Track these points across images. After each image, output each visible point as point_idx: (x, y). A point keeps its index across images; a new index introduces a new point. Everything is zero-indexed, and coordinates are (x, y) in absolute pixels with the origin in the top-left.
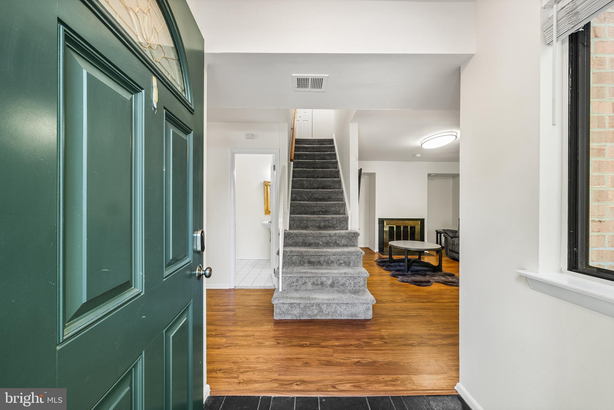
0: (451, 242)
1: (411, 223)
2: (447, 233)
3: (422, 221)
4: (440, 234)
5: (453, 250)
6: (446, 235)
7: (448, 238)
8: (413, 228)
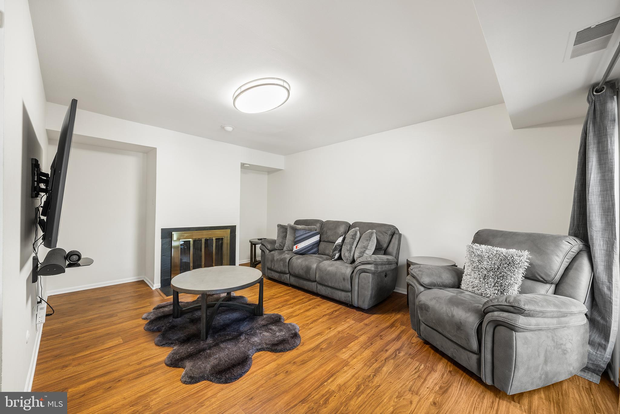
0: (270, 257)
1: (219, 233)
2: (265, 244)
3: (233, 229)
4: (255, 245)
5: (273, 267)
6: (264, 248)
7: (265, 251)
8: (220, 240)
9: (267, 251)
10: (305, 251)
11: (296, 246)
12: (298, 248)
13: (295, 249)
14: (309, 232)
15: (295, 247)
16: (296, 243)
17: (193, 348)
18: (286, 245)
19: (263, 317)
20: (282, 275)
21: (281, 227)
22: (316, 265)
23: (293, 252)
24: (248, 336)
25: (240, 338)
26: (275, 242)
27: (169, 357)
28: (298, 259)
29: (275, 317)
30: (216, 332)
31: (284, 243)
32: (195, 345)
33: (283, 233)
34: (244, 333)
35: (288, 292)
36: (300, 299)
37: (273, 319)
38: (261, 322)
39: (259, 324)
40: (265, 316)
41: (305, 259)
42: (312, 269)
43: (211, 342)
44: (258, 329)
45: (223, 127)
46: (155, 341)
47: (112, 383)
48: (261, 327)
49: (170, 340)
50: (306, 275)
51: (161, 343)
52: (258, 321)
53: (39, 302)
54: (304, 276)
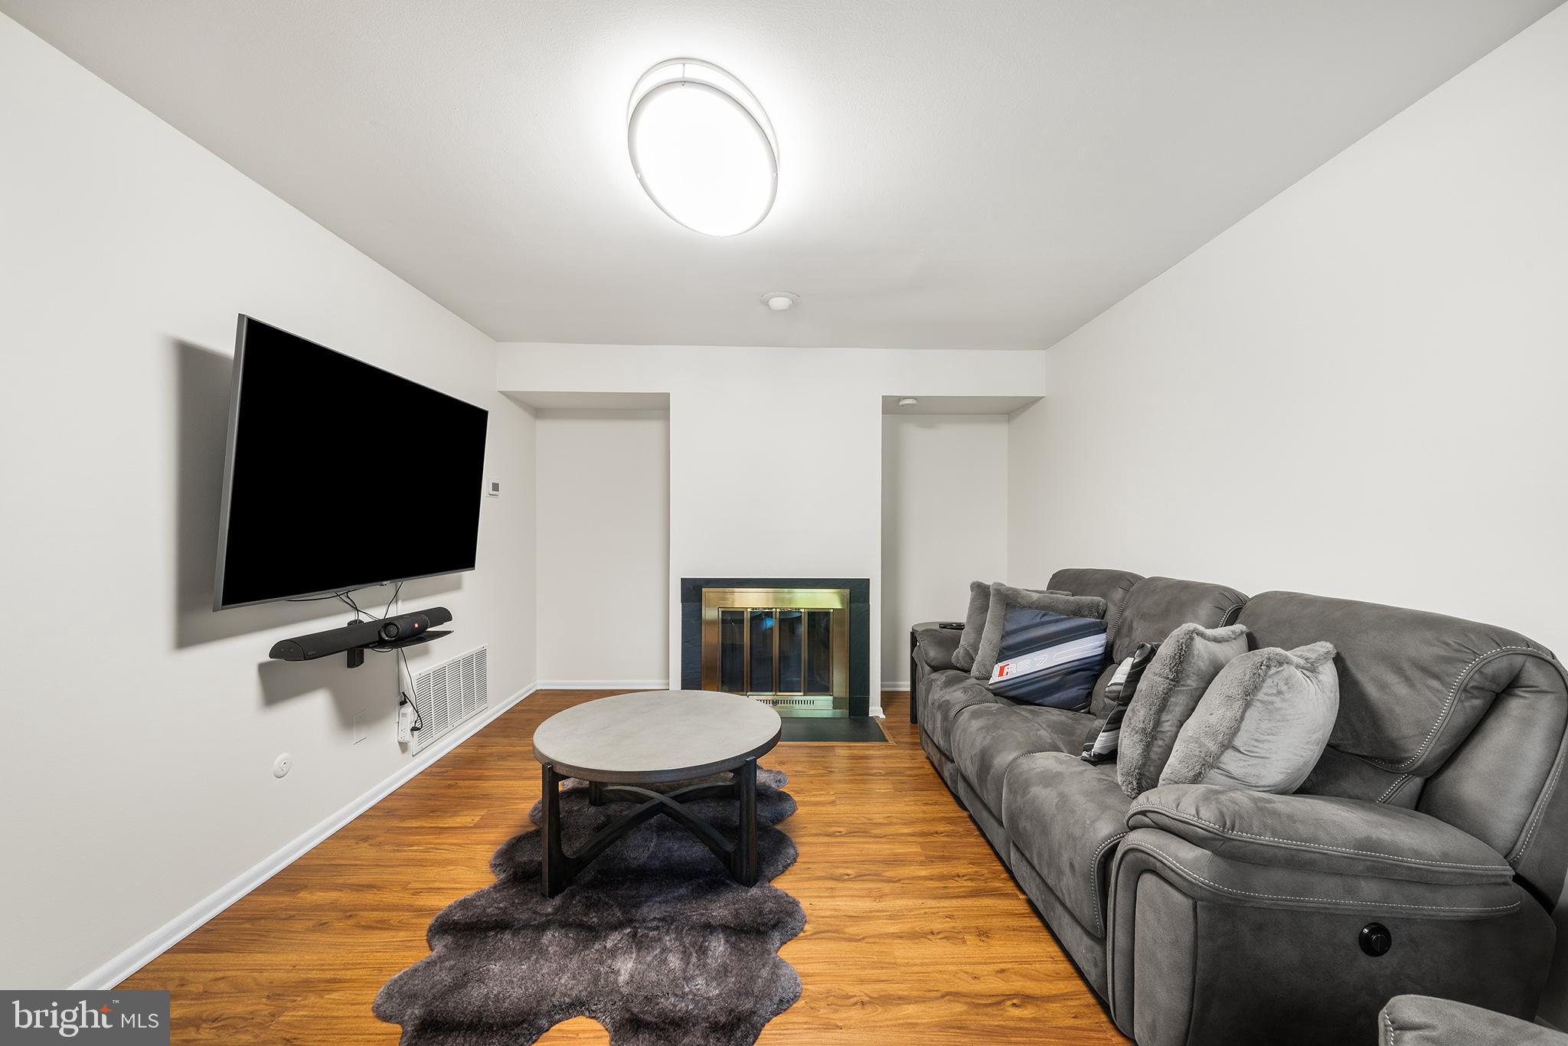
9: (927, 668)
10: (1032, 691)
11: (1000, 664)
12: (1005, 674)
13: (995, 676)
14: (1057, 621)
15: (997, 668)
16: (1007, 652)
17: (500, 908)
18: (978, 659)
19: (747, 892)
20: (943, 759)
21: (981, 592)
22: (1011, 758)
23: (987, 686)
24: (631, 940)
25: (606, 937)
26: (955, 643)
27: (450, 906)
28: (975, 715)
29: (771, 912)
30: (593, 885)
31: (976, 650)
32: (516, 901)
33: (982, 613)
34: (634, 925)
35: (941, 828)
36: (945, 873)
37: (761, 913)
38: (720, 909)
39: (702, 915)
40: (754, 891)
41: (994, 723)
42: (992, 771)
43: (549, 910)
44: (679, 932)
45: (766, 303)
46: (499, 848)
47: (340, 915)
48: (692, 928)
49: (511, 859)
50: (981, 788)
51: (496, 858)
52: (715, 901)
53: (403, 703)
54: (978, 790)
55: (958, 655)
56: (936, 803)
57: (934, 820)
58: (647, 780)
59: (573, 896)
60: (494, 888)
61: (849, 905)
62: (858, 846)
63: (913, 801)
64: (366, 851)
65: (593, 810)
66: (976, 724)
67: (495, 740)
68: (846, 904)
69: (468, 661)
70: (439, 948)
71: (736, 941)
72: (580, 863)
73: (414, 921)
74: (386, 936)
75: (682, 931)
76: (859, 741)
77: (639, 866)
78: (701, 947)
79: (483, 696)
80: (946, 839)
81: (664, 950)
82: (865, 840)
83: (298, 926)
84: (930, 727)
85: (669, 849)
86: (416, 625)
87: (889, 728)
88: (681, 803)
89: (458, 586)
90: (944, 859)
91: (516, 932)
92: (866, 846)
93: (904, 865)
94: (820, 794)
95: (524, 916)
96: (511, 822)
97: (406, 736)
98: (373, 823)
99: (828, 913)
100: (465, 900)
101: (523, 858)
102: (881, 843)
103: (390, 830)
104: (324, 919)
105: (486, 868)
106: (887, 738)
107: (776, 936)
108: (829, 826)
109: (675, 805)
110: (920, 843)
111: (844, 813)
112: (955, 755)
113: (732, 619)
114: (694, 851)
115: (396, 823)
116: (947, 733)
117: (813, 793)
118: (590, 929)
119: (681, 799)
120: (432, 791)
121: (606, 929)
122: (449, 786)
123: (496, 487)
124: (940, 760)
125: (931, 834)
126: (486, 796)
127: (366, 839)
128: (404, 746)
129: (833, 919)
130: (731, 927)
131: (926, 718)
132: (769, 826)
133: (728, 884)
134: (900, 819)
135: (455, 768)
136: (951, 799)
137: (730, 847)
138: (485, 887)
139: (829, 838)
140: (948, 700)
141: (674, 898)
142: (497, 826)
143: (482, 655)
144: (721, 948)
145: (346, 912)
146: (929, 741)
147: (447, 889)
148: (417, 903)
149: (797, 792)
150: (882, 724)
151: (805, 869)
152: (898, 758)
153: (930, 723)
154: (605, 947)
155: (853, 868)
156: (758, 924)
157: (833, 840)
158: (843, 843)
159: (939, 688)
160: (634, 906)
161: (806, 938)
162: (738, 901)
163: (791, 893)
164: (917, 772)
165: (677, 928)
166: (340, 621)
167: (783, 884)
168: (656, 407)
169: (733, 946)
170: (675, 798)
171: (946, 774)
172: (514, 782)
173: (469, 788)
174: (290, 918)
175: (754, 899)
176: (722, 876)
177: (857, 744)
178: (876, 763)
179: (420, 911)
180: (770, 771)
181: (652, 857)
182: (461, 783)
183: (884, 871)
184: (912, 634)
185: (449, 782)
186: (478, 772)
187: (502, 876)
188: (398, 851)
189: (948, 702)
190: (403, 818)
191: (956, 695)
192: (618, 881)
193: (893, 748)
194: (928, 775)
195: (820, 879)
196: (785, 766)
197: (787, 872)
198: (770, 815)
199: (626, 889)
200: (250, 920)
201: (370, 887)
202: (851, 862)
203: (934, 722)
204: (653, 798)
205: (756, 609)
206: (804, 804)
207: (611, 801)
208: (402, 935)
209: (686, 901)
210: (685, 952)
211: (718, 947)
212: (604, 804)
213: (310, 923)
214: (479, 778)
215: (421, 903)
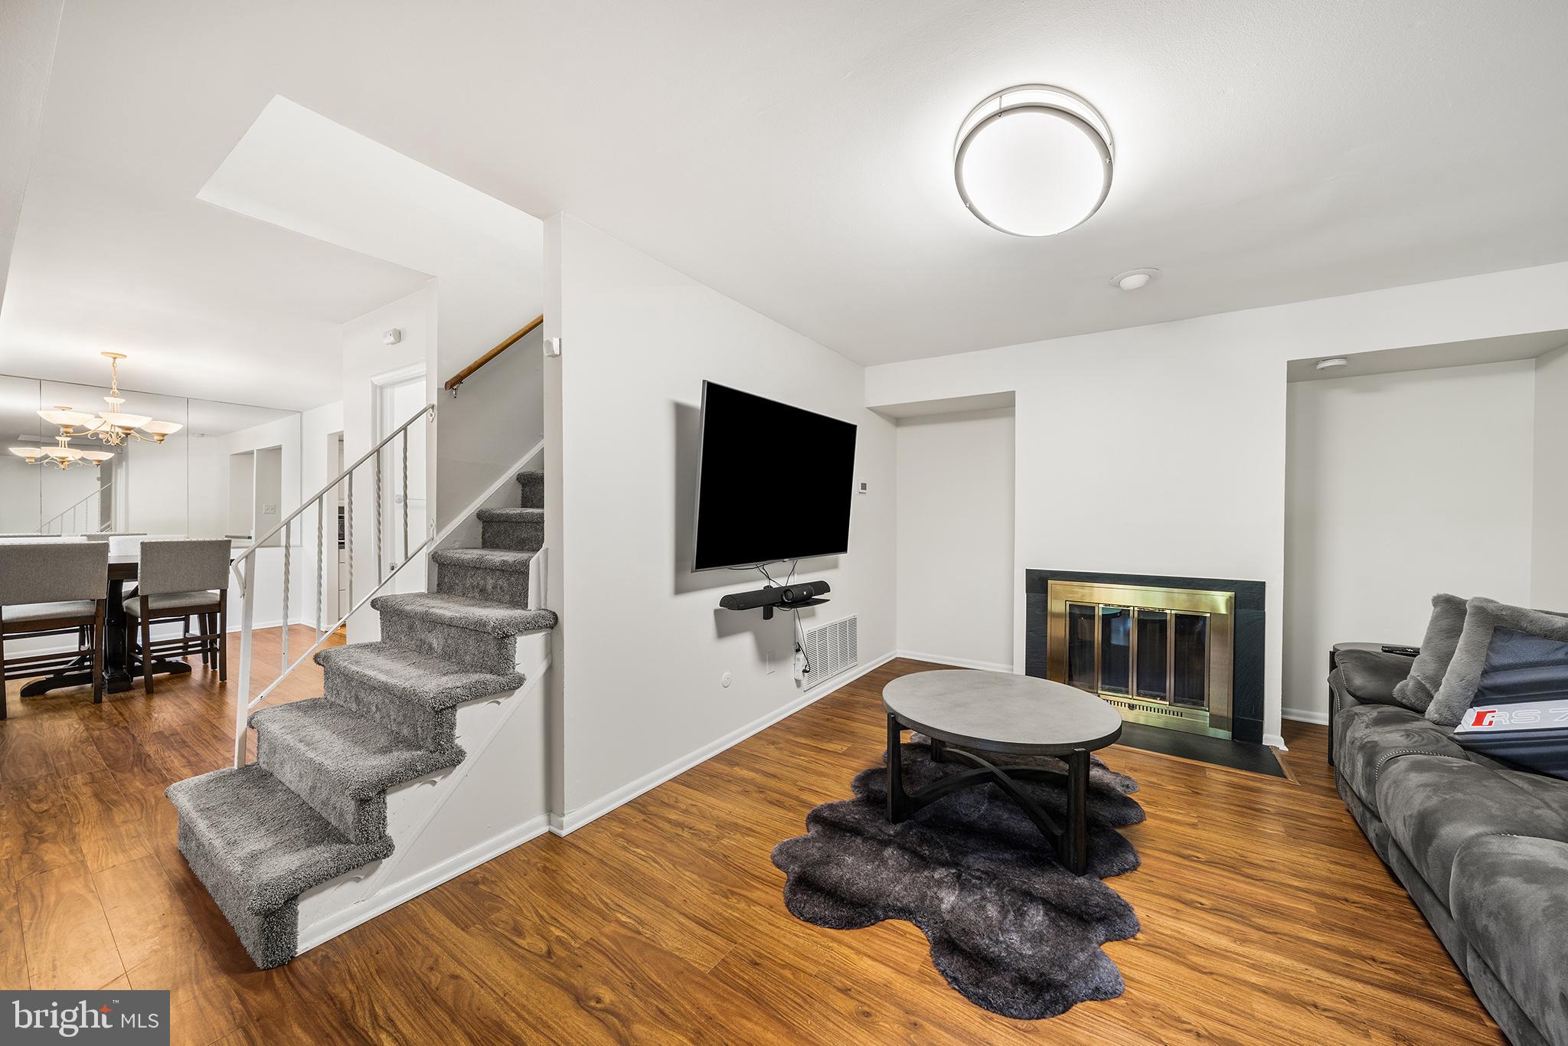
3: (1249, 594)
9: (1349, 699)
13: (1467, 724)
17: (856, 819)
18: (1439, 696)
19: (1074, 879)
20: (1368, 815)
21: (1451, 609)
22: (1472, 831)
23: (1451, 735)
24: (955, 879)
25: (934, 870)
26: (1403, 672)
27: (822, 805)
28: (1417, 767)
29: (1097, 905)
30: (928, 824)
31: (1437, 685)
32: (867, 817)
33: (1451, 637)
34: (959, 868)
35: (1354, 896)
36: (1352, 949)
37: (1086, 903)
38: (1043, 884)
39: (1024, 882)
40: (1082, 881)
41: (1451, 783)
42: (1435, 843)
43: (892, 832)
44: (1000, 889)
45: (1118, 285)
46: (858, 774)
47: (756, 789)
48: (1013, 890)
49: (866, 785)
50: (1419, 862)
51: (856, 781)
52: (1039, 876)
53: (798, 651)
54: (1415, 864)
55: (1404, 688)
56: (1352, 866)
57: (1345, 884)
58: (973, 745)
59: (911, 828)
60: (853, 802)
61: (1197, 934)
62: (1221, 878)
63: (1315, 854)
64: (772, 752)
65: (933, 765)
66: (1415, 778)
67: (861, 691)
68: (1191, 929)
69: (843, 624)
70: (812, 833)
71: (1056, 917)
72: (918, 803)
73: (799, 808)
74: (782, 812)
75: (1003, 888)
76: (1246, 769)
77: (969, 822)
78: (1019, 909)
79: (854, 655)
80: (1361, 912)
81: (984, 898)
82: (1231, 875)
83: (733, 788)
84: (1348, 772)
85: (999, 817)
86: (805, 593)
87: (1290, 763)
88: (1013, 778)
89: (835, 566)
90: (1351, 932)
91: (865, 839)
92: (1234, 883)
93: (1286, 920)
94: (1178, 813)
95: (873, 830)
96: (869, 758)
97: (800, 675)
98: (779, 733)
99: (1169, 932)
100: (832, 804)
101: (875, 786)
102: (1255, 885)
103: (788, 741)
104: (748, 789)
105: (848, 787)
106: (1287, 773)
107: (1101, 932)
108: (1184, 848)
109: (1005, 778)
110: (1315, 903)
111: (1207, 840)
112: (1382, 811)
113: (1080, 614)
114: (1025, 826)
115: (791, 737)
116: (1370, 782)
117: (1169, 809)
118: (922, 858)
119: (1013, 774)
120: (815, 720)
121: (935, 863)
122: (828, 720)
123: (864, 486)
124: (1363, 816)
125: (1337, 899)
126: (852, 733)
127: (773, 743)
128: (798, 683)
129: (1174, 940)
130: (1052, 904)
131: (1342, 760)
132: (1108, 827)
133: (1054, 866)
134: (1290, 868)
135: (832, 707)
136: (1380, 868)
137: (1058, 832)
138: (847, 800)
139: (1181, 859)
140: (1376, 742)
141: (999, 859)
142: (858, 758)
143: (853, 622)
144: (1039, 918)
145: (759, 788)
146: (1348, 789)
147: (821, 793)
148: (802, 797)
149: (1148, 803)
150: (1282, 757)
151: (1145, 880)
152: (1301, 800)
153: (1347, 765)
154: (933, 877)
155: (1210, 899)
156: (1082, 912)
157: (1187, 863)
158: (1200, 870)
159: (1364, 725)
160: (961, 853)
161: (1137, 945)
162: (1063, 883)
163: (1125, 898)
164: (1328, 823)
165: (998, 885)
166: (759, 586)
167: (1116, 886)
168: (1002, 406)
169: (1052, 921)
170: (1006, 772)
171: (1372, 835)
172: (873, 727)
173: (841, 724)
174: (730, 781)
175: (1080, 887)
176: (1048, 856)
177: (1238, 772)
178: (1270, 800)
179: (804, 803)
180: (1117, 774)
181: (983, 817)
182: (835, 719)
183: (1254, 917)
184: (1332, 654)
185: (829, 717)
186: (847, 714)
187: (859, 796)
188: (792, 757)
189: (1375, 744)
190: (796, 735)
191: (1392, 737)
192: (949, 828)
193: (1293, 786)
194: (1347, 831)
195: (1164, 896)
196: (1136, 773)
197: (1123, 876)
198: (1110, 816)
199: (955, 837)
200: (709, 775)
201: (774, 776)
202: (1208, 892)
203: (1353, 765)
204: (984, 767)
205: (1109, 605)
206: (1155, 816)
207: (950, 762)
208: (791, 815)
209: (1010, 866)
210: (1003, 907)
211: (1037, 917)
212: (943, 762)
213: (740, 789)
214: (848, 718)
215: (804, 798)
